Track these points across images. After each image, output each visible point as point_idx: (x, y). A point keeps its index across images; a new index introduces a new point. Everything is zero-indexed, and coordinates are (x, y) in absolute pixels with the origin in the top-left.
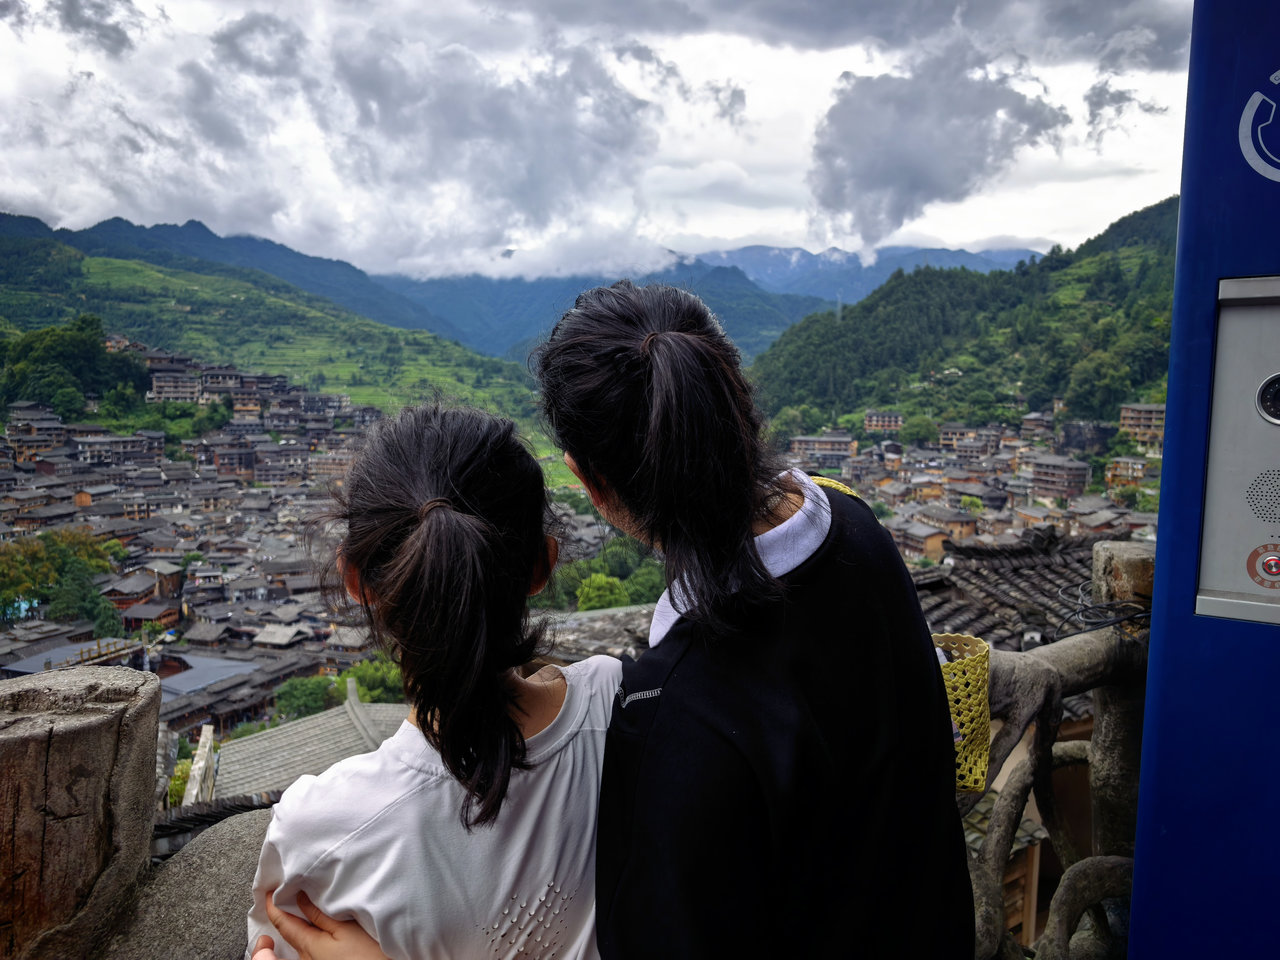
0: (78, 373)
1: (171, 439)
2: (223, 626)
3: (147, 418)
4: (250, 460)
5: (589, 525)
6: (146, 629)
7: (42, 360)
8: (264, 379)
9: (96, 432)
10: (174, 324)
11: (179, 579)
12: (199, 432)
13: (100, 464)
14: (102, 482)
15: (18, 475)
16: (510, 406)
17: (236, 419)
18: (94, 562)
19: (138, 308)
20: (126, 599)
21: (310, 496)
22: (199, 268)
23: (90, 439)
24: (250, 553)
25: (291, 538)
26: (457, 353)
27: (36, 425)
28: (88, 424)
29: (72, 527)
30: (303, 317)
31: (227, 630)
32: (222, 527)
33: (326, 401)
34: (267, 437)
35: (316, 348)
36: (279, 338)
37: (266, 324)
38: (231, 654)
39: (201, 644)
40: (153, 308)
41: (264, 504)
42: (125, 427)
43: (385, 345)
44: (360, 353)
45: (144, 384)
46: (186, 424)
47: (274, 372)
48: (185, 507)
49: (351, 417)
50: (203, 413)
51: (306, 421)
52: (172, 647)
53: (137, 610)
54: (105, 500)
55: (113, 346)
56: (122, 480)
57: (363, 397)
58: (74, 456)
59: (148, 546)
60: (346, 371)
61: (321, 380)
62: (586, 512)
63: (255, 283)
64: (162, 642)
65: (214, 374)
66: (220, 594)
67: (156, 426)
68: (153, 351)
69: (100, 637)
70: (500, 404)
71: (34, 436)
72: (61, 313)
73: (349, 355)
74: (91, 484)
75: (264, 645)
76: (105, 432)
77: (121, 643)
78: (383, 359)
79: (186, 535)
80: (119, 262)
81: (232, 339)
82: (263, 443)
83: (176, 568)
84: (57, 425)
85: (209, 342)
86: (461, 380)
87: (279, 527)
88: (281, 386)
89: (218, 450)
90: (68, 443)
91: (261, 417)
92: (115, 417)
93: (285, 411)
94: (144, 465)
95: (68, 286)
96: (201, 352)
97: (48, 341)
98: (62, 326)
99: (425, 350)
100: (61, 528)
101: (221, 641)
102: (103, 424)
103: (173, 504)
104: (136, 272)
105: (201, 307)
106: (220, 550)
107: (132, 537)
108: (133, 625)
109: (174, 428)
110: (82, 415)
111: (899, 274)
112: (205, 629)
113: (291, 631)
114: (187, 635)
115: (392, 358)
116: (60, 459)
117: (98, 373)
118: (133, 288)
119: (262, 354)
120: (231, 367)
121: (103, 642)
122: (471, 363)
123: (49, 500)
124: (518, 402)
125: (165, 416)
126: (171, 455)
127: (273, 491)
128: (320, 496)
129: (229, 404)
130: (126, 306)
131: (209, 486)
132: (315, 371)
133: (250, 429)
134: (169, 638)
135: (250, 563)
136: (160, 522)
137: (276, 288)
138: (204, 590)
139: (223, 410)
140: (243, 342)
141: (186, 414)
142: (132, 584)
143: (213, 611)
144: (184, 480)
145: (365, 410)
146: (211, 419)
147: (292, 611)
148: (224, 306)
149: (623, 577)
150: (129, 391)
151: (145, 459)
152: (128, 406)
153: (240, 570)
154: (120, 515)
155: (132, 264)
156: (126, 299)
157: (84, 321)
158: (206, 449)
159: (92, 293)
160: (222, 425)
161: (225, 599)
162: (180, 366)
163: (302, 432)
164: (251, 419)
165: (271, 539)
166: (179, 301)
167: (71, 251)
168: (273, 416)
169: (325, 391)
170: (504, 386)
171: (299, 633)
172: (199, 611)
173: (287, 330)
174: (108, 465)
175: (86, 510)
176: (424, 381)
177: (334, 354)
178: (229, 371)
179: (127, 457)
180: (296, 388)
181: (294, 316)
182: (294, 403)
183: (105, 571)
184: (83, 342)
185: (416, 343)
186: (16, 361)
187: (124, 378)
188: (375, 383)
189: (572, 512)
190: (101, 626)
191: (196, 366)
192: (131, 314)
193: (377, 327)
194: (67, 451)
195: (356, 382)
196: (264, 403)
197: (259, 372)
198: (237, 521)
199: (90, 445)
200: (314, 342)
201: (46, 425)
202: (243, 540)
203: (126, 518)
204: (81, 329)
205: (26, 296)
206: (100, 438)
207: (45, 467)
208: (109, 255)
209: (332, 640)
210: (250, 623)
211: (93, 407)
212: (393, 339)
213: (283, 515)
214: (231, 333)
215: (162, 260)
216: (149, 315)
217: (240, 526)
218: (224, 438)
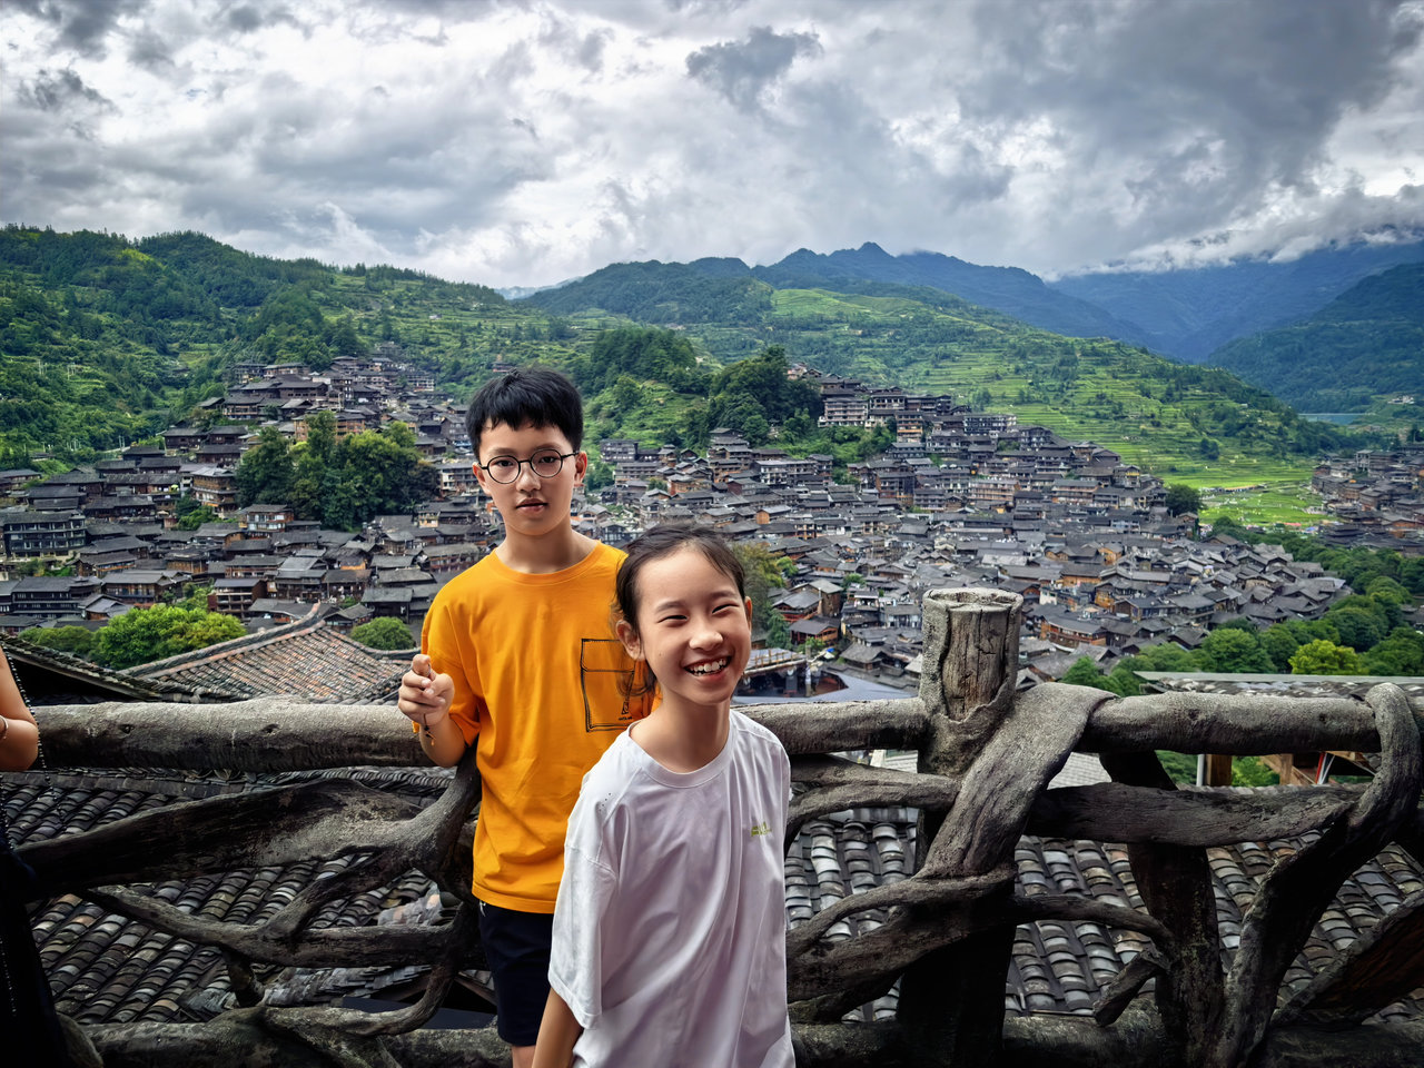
0: (763, 401)
1: (838, 463)
2: (877, 650)
3: (818, 442)
4: (909, 484)
5: (1312, 575)
6: (808, 645)
7: (736, 390)
8: (928, 400)
9: (776, 456)
10: (846, 348)
11: (840, 598)
12: (863, 456)
13: (778, 486)
14: (778, 503)
15: (716, 495)
16: (1208, 422)
17: (899, 442)
18: (769, 576)
19: (816, 335)
20: (793, 613)
21: (968, 524)
22: (872, 290)
23: (771, 462)
24: (906, 579)
25: (947, 566)
26: (1143, 362)
27: (729, 450)
28: (769, 448)
29: (753, 542)
30: (971, 333)
31: (881, 655)
32: (880, 552)
33: (990, 422)
34: (928, 460)
35: (984, 364)
36: (945, 357)
37: (933, 342)
38: (883, 679)
39: (857, 665)
40: (828, 335)
41: (922, 529)
42: (800, 451)
43: (1058, 359)
44: (1029, 368)
45: (817, 409)
46: (852, 448)
47: (938, 393)
48: (848, 529)
49: (1016, 439)
50: (868, 436)
51: (968, 443)
52: (830, 664)
53: (803, 625)
54: (780, 520)
55: (793, 374)
56: (799, 504)
57: (1032, 415)
58: (756, 478)
59: (813, 565)
60: (1012, 388)
61: (986, 399)
62: (1309, 558)
63: (925, 300)
64: (822, 659)
65: (881, 397)
66: (875, 618)
67: (826, 451)
68: (827, 377)
69: (771, 646)
70: (1195, 421)
71: (728, 460)
72: (753, 345)
73: (1017, 371)
74: (770, 504)
75: (913, 674)
76: (782, 456)
77: (788, 655)
78: (1055, 372)
79: (847, 557)
80: (801, 292)
81: (898, 361)
82: (924, 468)
83: (837, 588)
84: (746, 450)
85: (877, 365)
86: (1147, 394)
87: (935, 555)
88: (944, 406)
89: (881, 474)
90: (753, 466)
91: (923, 440)
92: (792, 442)
93: (947, 434)
94: (814, 487)
95: (759, 319)
96: (869, 376)
97: (741, 373)
98: (754, 357)
99: (1105, 360)
100: (745, 543)
101: (875, 665)
102: (780, 448)
103: (836, 527)
104: (816, 299)
105: (872, 330)
106: (877, 574)
107: (801, 555)
108: (799, 639)
109: (842, 451)
110: (765, 440)
112: (861, 651)
114: (845, 655)
115: (1066, 371)
116: (748, 483)
117: (780, 400)
118: (812, 316)
119: (928, 374)
120: (897, 389)
121: (774, 651)
122: (1160, 374)
123: (736, 518)
124: (1220, 417)
125: (834, 440)
126: (837, 479)
127: (931, 517)
128: (978, 524)
129: (893, 427)
130: (806, 334)
131: (870, 509)
132: (980, 390)
133: (912, 452)
134: (828, 656)
135: (905, 590)
136: (824, 541)
137: (945, 304)
138: (862, 612)
139: (886, 433)
140: (909, 362)
141: (853, 438)
142: (798, 600)
143: (870, 634)
144: (847, 503)
145: (1031, 431)
146: (875, 443)
148: (894, 326)
149: (1358, 649)
150: (805, 417)
151: (814, 482)
152: (802, 430)
153: (895, 595)
154: (792, 534)
155: (812, 293)
156: (806, 328)
157: (771, 352)
158: (869, 472)
159: (779, 325)
160: (885, 448)
161: (881, 624)
162: (850, 389)
163: (964, 455)
164: (914, 442)
165: (927, 566)
166: (852, 327)
167: (764, 286)
168: (934, 439)
169: (989, 410)
170: (1202, 398)
172: (856, 632)
173: (954, 348)
174: (784, 486)
175: (764, 527)
176: (1101, 397)
177: (1002, 369)
178: (895, 393)
179: (800, 479)
180: (959, 409)
181: (961, 332)
182: (957, 424)
183: (778, 586)
184: (769, 371)
185: (1095, 352)
186: (718, 392)
187: (800, 405)
188: (1045, 401)
189: (1289, 557)
190: (772, 636)
191: (864, 390)
192: (809, 342)
193: (1048, 337)
194: (752, 473)
195: (1023, 400)
196: (927, 425)
197: (924, 393)
198: (895, 546)
199: (771, 467)
200: (981, 359)
201: (737, 449)
202: (899, 565)
203: (796, 537)
204: (768, 360)
205: (728, 332)
206: (778, 462)
207: (734, 488)
208: (793, 286)
210: (903, 650)
211: (774, 433)
212: (1068, 350)
213: (940, 542)
214: (898, 354)
215: (839, 286)
216: (824, 342)
217: (896, 552)
218: (886, 461)
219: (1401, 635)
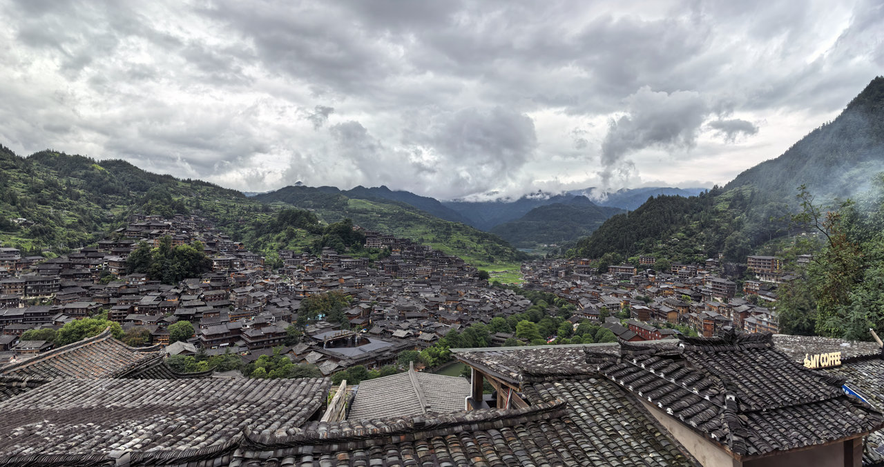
0: (343, 238)
1: (371, 261)
2: (382, 329)
3: (364, 253)
4: (396, 269)
5: (522, 299)
6: (357, 328)
7: (333, 233)
8: (403, 240)
9: (347, 258)
10: (375, 220)
11: (369, 310)
12: (380, 258)
13: (348, 269)
14: (348, 275)
15: (323, 272)
16: (490, 250)
17: (393, 254)
18: (343, 303)
19: (364, 215)
20: (351, 316)
21: (416, 283)
22: (384, 202)
23: (346, 260)
24: (394, 303)
25: (408, 298)
26: (471, 230)
27: (329, 255)
28: (345, 255)
29: (337, 290)
30: (417, 218)
31: (384, 330)
32: (385, 293)
33: (423, 248)
34: (402, 261)
35: (421, 229)
36: (409, 225)
37: (405, 221)
38: (384, 339)
39: (375, 334)
40: (369, 216)
41: (400, 285)
42: (357, 256)
43: (445, 228)
44: (436, 231)
45: (364, 242)
46: (376, 256)
47: (407, 238)
48: (374, 285)
49: (432, 254)
50: (382, 252)
51: (416, 255)
52: (365, 335)
53: (355, 321)
54: (348, 281)
55: (355, 228)
56: (356, 276)
57: (437, 246)
58: (340, 266)
59: (360, 298)
60: (431, 237)
61: (422, 240)
62: (520, 294)
63: (402, 206)
64: (362, 333)
65: (387, 238)
66: (382, 317)
67: (367, 256)
68: (367, 230)
69: (342, 329)
70: (487, 250)
71: (329, 259)
72: (340, 218)
73: (432, 231)
74: (345, 276)
75: (396, 337)
76: (350, 258)
77: (349, 332)
78: (444, 233)
79: (373, 295)
80: (359, 200)
81: (393, 226)
82: (401, 263)
83: (369, 307)
84: (336, 255)
85: (386, 227)
86: (472, 241)
87: (404, 294)
88: (408, 242)
89: (386, 265)
90: (339, 261)
91: (401, 253)
92: (354, 253)
93: (409, 252)
94: (361, 269)
95: (343, 209)
96: (383, 231)
97: (335, 227)
98: (340, 222)
99: (460, 229)
100: (334, 290)
101: (381, 334)
102: (350, 255)
103: (369, 284)
104: (364, 203)
105: (384, 215)
106: (383, 301)
107: (355, 294)
108: (353, 325)
109: (372, 257)
110: (344, 252)
111: (652, 198)
112: (376, 330)
113: (406, 332)
114: (370, 331)
115: (448, 233)
116: (335, 266)
117: (349, 237)
118: (363, 209)
119: (403, 231)
120: (392, 236)
121: (343, 331)
122: (476, 234)
123: (331, 280)
124: (494, 249)
125: (370, 253)
126: (370, 267)
127: (403, 280)
128: (419, 283)
129: (391, 249)
130: (360, 215)
131: (382, 277)
132: (420, 237)
133: (397, 257)
134: (364, 331)
135: (393, 306)
136: (365, 289)
137: (409, 208)
138: (377, 315)
139: (388, 251)
140: (397, 227)
141: (376, 252)
142: (354, 311)
143: (380, 323)
144: (374, 275)
145: (437, 252)
146: (384, 254)
147: (406, 325)
148: (391, 214)
149: (536, 322)
150: (359, 244)
151: (362, 268)
152: (358, 249)
153: (390, 308)
154: (353, 287)
155: (363, 201)
156: (361, 213)
157: (346, 220)
158: (382, 264)
159: (350, 211)
160: (388, 256)
161: (384, 319)
162: (376, 235)
163: (414, 259)
164: (397, 254)
165: (401, 298)
166: (377, 213)
167: (346, 197)
168: (405, 253)
169: (423, 244)
170: (489, 242)
171: (408, 333)
172: (375, 322)
173: (412, 223)
174: (350, 269)
175: (342, 284)
176: (459, 241)
177: (427, 231)
178: (391, 237)
179: (356, 267)
180: (413, 243)
181: (414, 217)
182: (412, 248)
183: (346, 306)
184: (346, 227)
185: (456, 227)
186: (326, 234)
187: (358, 240)
188: (441, 242)
189: (515, 293)
190: (343, 325)
191: (381, 235)
192: (361, 217)
193: (442, 221)
194: (338, 264)
195: (434, 241)
196: (402, 249)
197: (401, 237)
198: (390, 290)
199: (345, 262)
200: (421, 227)
201: (333, 255)
202: (392, 297)
203: (354, 288)
204: (345, 223)
205: (331, 212)
206: (348, 260)
207: (331, 269)
208: (356, 198)
209: (420, 337)
210: (391, 328)
211: (347, 249)
212: (448, 225)
213: (406, 289)
214: (393, 224)
215: (372, 199)
216: (367, 218)
217: (391, 292)
218: (388, 261)
219: (547, 318)
